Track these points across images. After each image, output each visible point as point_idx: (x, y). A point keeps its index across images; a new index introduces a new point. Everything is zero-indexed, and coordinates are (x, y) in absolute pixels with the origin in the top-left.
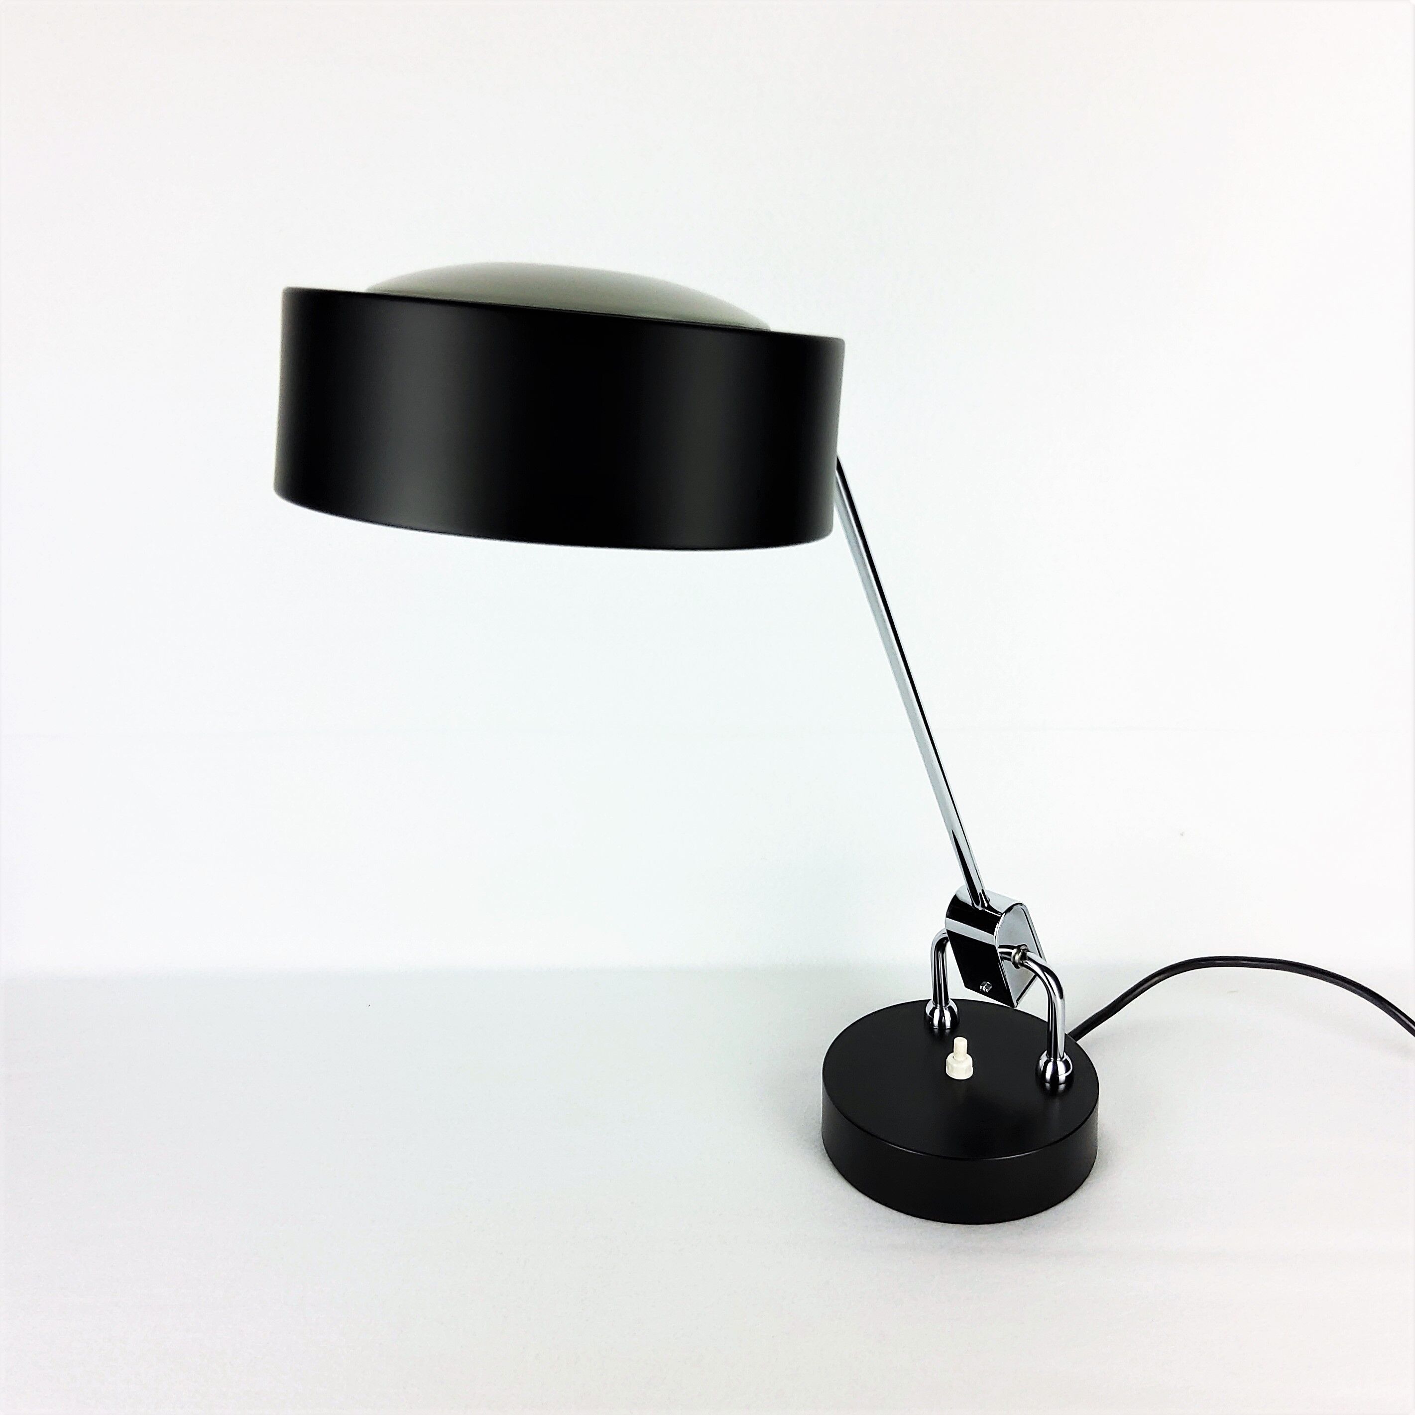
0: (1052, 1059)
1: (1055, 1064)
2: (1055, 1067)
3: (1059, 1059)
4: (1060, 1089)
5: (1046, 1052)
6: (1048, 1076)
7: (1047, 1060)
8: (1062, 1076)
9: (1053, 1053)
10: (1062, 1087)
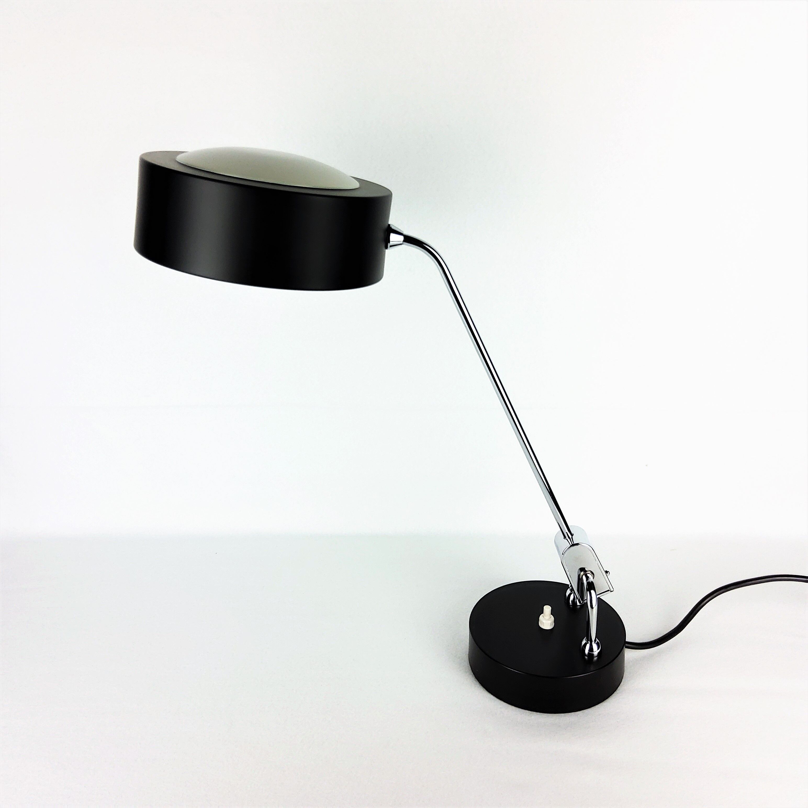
0: (589, 642)
1: (591, 646)
2: (591, 647)
3: (593, 642)
4: (594, 660)
5: (586, 637)
6: (587, 651)
7: (586, 643)
8: (596, 651)
9: (589, 639)
10: (595, 658)
